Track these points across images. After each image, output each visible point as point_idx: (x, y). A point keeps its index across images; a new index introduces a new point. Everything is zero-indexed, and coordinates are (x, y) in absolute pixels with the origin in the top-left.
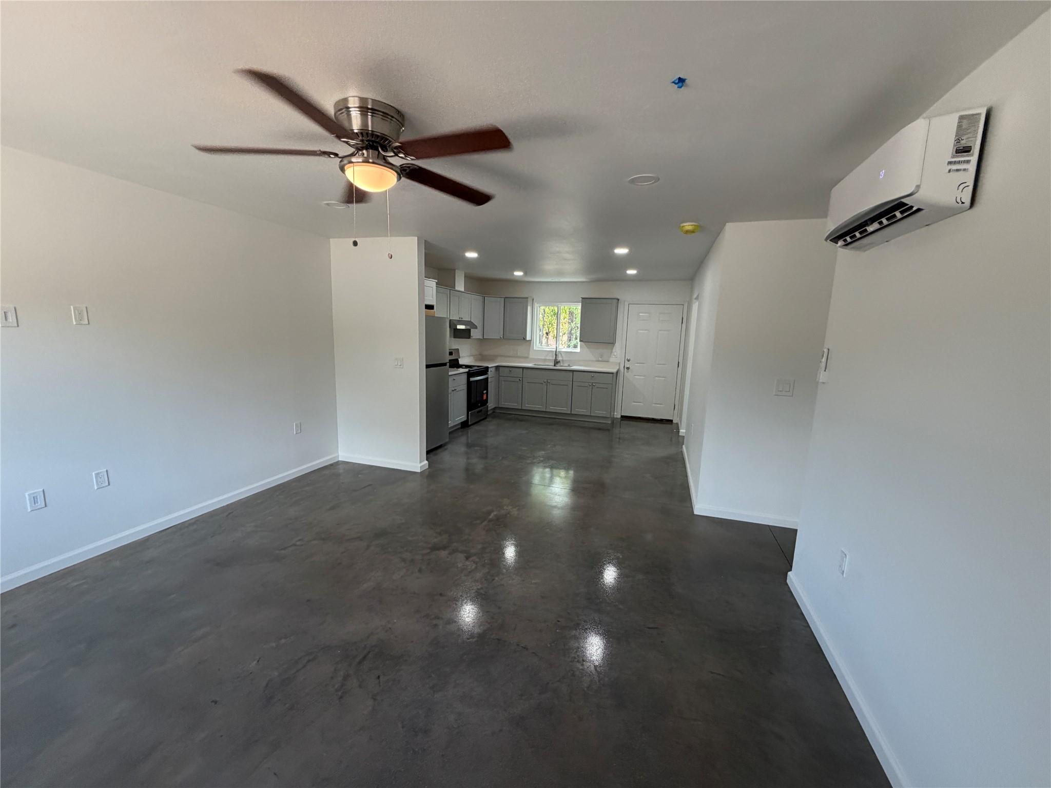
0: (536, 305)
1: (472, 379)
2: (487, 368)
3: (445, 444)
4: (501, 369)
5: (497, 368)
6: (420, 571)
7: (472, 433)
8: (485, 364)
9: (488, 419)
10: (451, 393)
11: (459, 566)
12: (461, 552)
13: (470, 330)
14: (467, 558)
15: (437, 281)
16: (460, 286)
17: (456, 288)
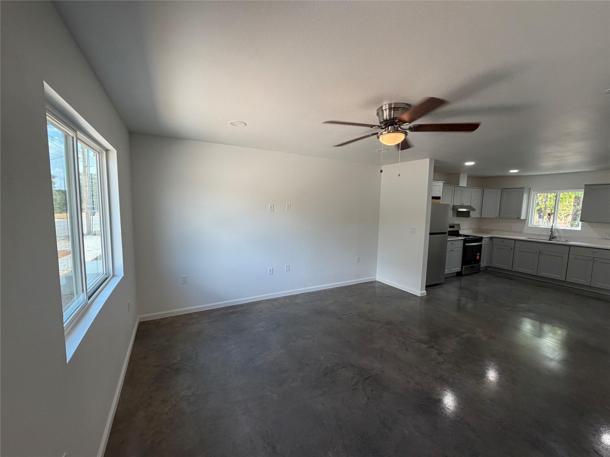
0: (533, 193)
1: (467, 244)
2: (482, 238)
3: (441, 284)
4: (494, 239)
5: (491, 238)
6: (407, 349)
7: (464, 281)
8: (480, 235)
9: (479, 273)
10: (449, 252)
11: (432, 357)
12: (436, 349)
13: (469, 212)
14: (439, 354)
15: (444, 182)
16: (463, 182)
17: (460, 185)
